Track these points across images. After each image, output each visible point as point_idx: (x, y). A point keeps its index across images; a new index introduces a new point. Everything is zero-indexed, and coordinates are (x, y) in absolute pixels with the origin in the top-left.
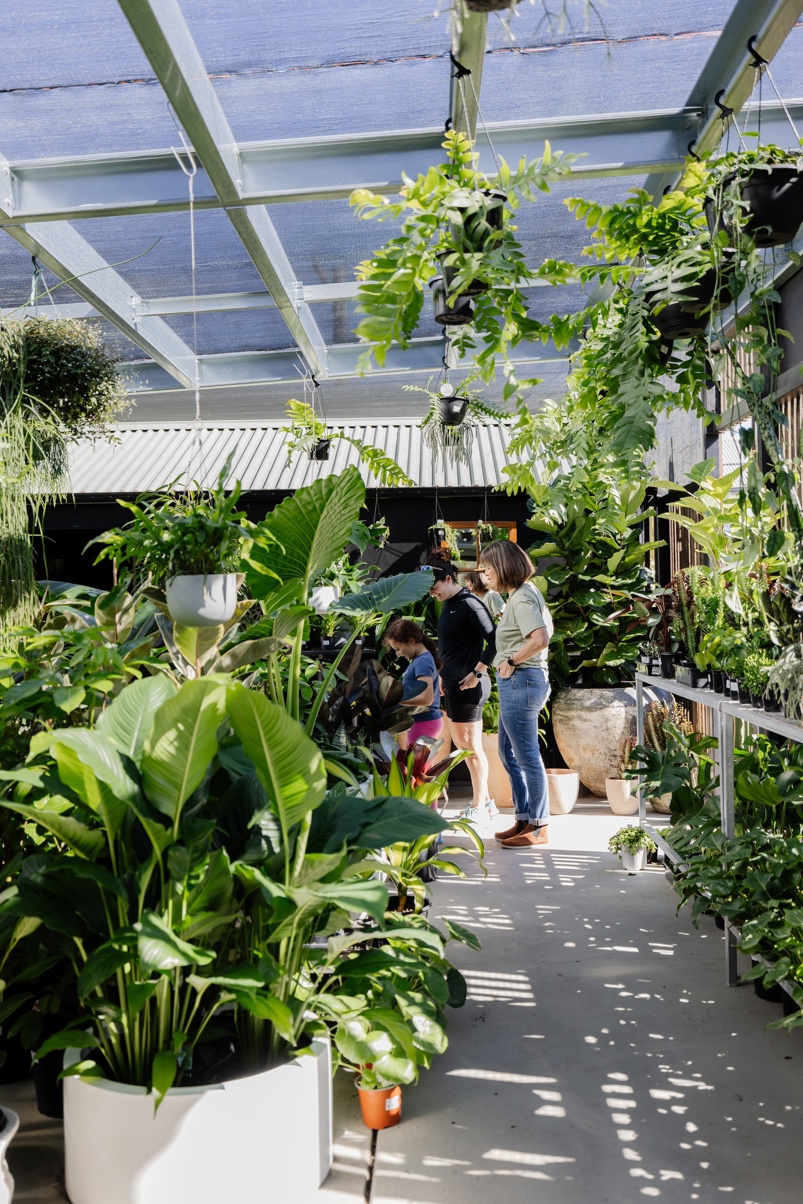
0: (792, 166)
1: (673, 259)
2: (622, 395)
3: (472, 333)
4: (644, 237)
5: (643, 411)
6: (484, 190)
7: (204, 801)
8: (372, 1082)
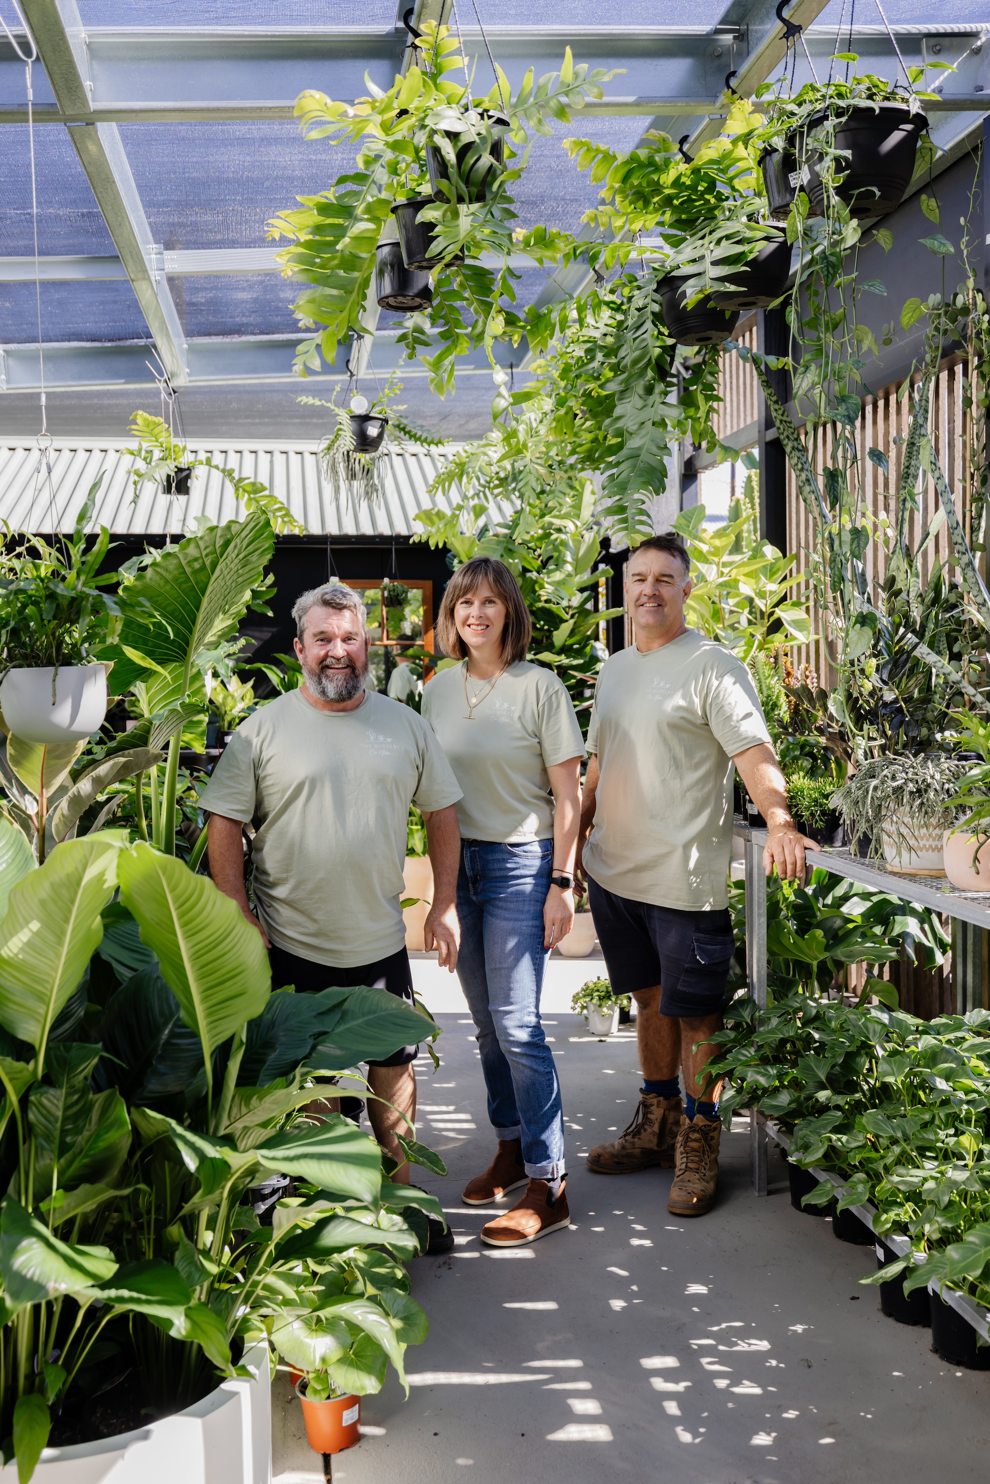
0: (904, 106)
1: (711, 233)
2: (619, 418)
3: (427, 326)
4: (668, 200)
5: (652, 441)
6: (480, 110)
7: (81, 1013)
8: (323, 1390)
